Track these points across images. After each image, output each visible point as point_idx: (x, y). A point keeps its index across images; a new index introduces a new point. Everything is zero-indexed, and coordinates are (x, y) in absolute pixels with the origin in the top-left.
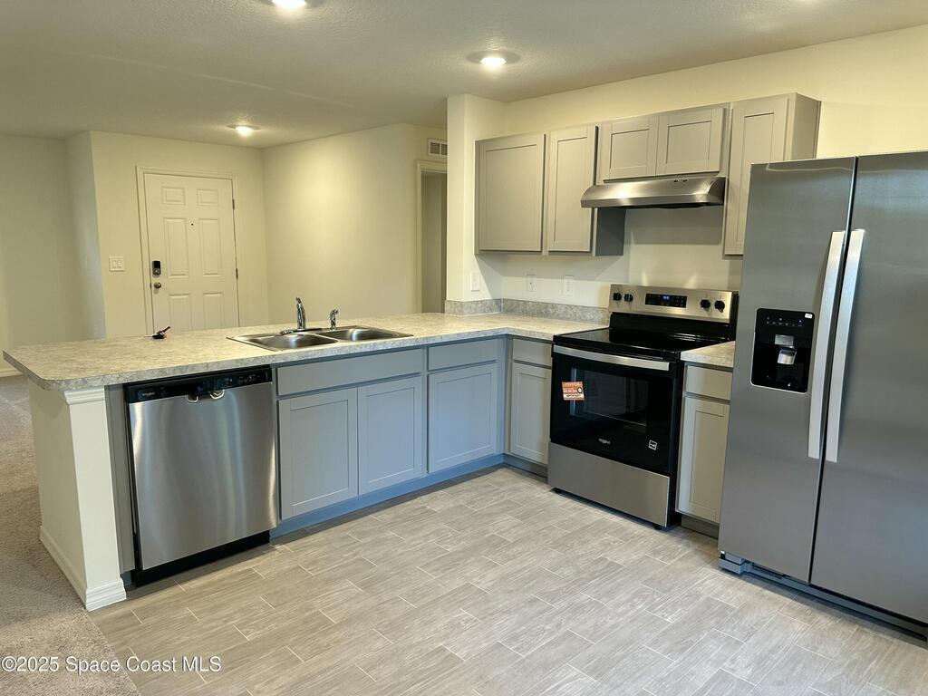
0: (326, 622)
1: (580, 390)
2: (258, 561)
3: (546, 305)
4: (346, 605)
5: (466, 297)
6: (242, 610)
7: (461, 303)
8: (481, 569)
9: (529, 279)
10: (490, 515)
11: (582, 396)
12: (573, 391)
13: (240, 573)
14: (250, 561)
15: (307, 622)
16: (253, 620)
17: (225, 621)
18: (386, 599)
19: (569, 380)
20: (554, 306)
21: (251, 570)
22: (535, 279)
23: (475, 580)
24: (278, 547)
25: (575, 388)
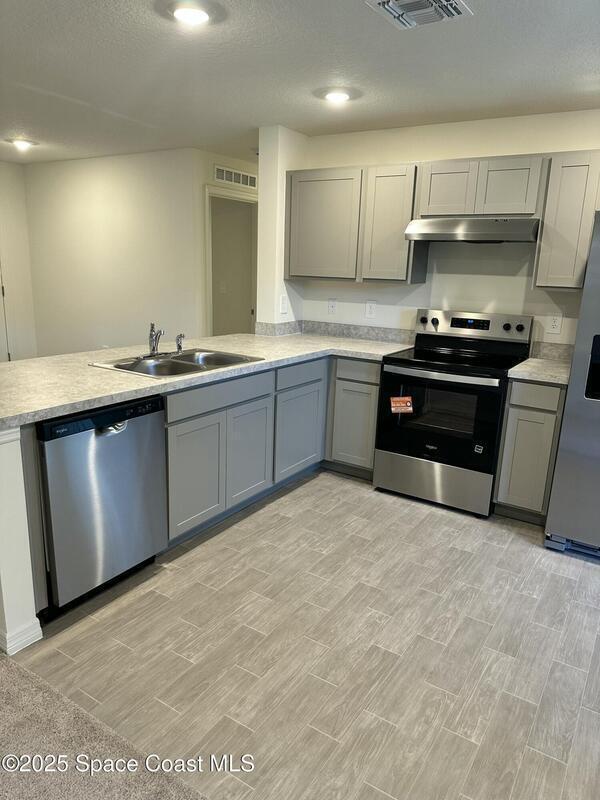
0: (257, 636)
1: (409, 404)
2: (156, 582)
3: (348, 327)
4: (266, 616)
5: (278, 319)
6: (169, 634)
7: (273, 326)
8: (362, 568)
9: (331, 303)
10: (339, 516)
11: (411, 409)
12: (401, 405)
13: (144, 597)
14: (147, 583)
15: (240, 638)
16: (187, 643)
17: (161, 648)
18: (297, 606)
19: (398, 396)
20: (356, 328)
21: (153, 592)
22: (337, 303)
23: (363, 578)
24: (165, 566)
25: (403, 402)
